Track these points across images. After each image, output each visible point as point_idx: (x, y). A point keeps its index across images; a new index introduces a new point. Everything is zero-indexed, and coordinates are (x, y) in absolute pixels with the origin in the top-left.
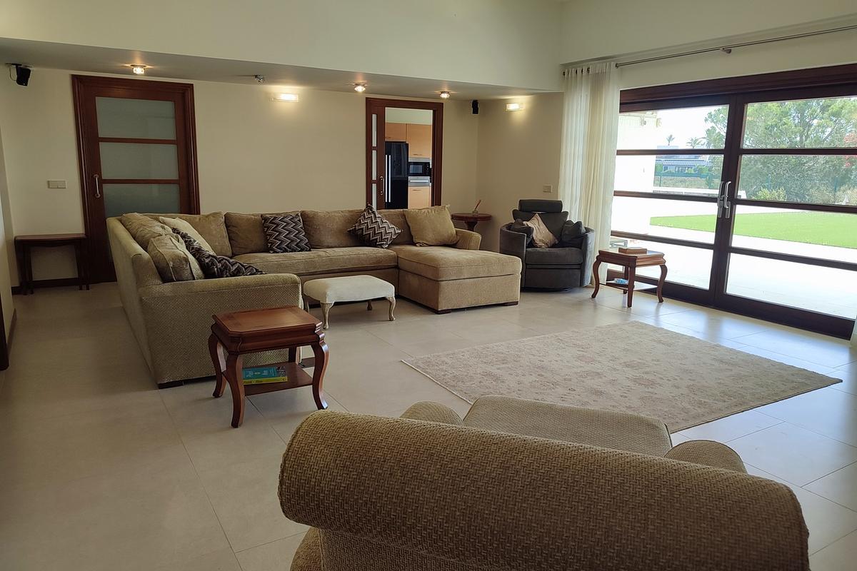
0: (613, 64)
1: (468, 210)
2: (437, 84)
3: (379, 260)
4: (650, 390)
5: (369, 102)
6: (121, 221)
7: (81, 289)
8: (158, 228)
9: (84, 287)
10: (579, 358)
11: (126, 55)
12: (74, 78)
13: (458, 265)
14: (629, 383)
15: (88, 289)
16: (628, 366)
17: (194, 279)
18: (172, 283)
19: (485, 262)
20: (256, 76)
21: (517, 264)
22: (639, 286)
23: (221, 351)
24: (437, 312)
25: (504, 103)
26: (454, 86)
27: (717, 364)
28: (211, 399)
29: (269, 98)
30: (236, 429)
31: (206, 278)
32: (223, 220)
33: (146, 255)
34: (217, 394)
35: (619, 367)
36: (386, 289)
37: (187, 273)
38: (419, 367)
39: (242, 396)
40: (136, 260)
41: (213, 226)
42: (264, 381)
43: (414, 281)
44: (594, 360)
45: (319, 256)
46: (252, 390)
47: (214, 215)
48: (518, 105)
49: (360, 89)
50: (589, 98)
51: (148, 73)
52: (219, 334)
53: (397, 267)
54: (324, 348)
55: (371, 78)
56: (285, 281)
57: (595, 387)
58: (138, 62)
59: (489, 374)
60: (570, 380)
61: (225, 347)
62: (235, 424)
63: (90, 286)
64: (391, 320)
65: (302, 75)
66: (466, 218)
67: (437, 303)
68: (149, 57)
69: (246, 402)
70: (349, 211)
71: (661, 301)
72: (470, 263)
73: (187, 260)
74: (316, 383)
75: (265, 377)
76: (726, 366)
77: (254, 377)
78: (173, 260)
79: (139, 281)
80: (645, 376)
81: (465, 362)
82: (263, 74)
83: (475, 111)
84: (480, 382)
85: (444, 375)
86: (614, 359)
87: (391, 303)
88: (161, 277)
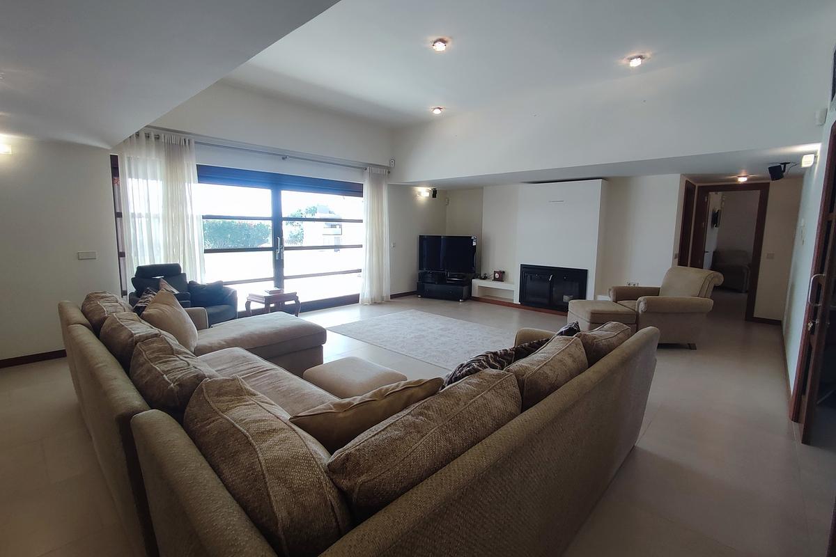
0: (193, 141)
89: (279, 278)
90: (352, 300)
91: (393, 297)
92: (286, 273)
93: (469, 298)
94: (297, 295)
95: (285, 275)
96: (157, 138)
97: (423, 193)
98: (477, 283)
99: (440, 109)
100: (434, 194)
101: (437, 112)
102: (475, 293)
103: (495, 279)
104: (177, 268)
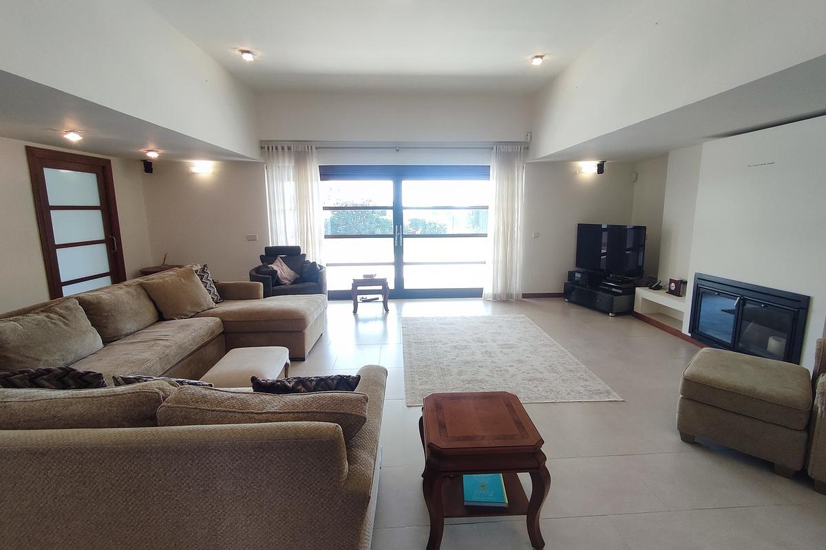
0: (314, 147)
5: (31, 152)
24: (303, 360)
25: (184, 166)
49: (72, 138)
53: (222, 333)
67: (304, 351)
83: (149, 170)
89: (399, 263)
90: (476, 293)
91: (525, 296)
92: (405, 259)
93: (628, 312)
94: (387, 281)
95: (404, 261)
96: (289, 148)
97: (587, 169)
98: (642, 293)
99: (541, 57)
100: (601, 169)
101: (537, 62)
102: (638, 308)
103: (671, 292)
104: (297, 249)
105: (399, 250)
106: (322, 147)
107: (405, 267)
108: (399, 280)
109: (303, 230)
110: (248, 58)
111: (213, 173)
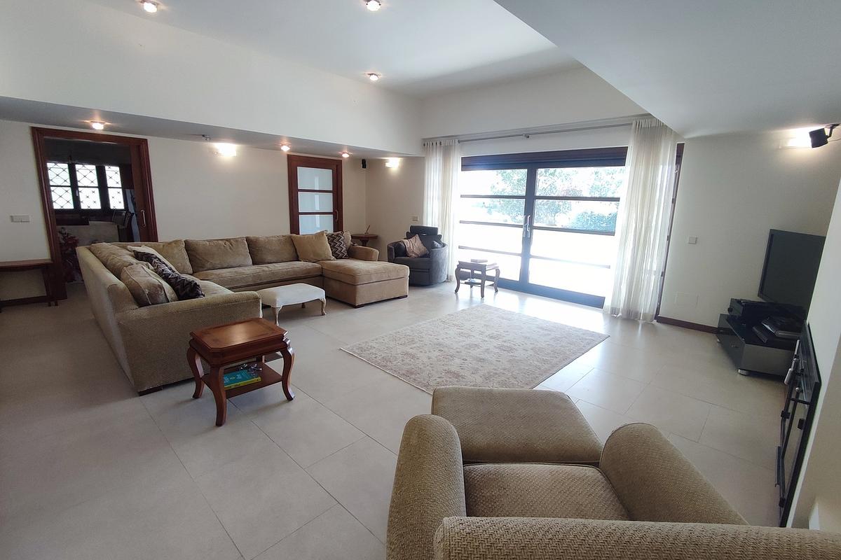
0: (457, 140)
1: (362, 231)
2: (340, 147)
3: (309, 271)
4: (512, 354)
5: (290, 158)
6: (90, 249)
7: (50, 305)
8: (127, 256)
9: (53, 303)
10: (460, 334)
11: (88, 113)
12: (34, 130)
13: (368, 273)
14: (497, 350)
15: (56, 305)
16: (491, 337)
17: (169, 302)
18: (148, 307)
19: (387, 270)
20: (203, 136)
21: (406, 270)
22: (487, 283)
23: (198, 362)
24: (356, 307)
25: (382, 162)
26: (351, 149)
27: (540, 330)
28: (191, 400)
29: (212, 152)
30: (221, 427)
31: (180, 300)
32: (184, 246)
33: (121, 285)
34: (197, 395)
35: (486, 339)
36: (319, 294)
37: (162, 298)
38: (355, 352)
39: (224, 399)
40: (112, 290)
41: (176, 251)
42: (242, 383)
43: (336, 286)
44: (470, 336)
45: (264, 271)
46: (232, 393)
47: (176, 242)
48: (394, 164)
49: (286, 149)
50: (442, 161)
51: (106, 128)
52: (197, 347)
53: (321, 276)
54: (290, 350)
55: (292, 141)
56: (248, 298)
57: (478, 356)
58: (97, 119)
59: (407, 354)
60: (461, 352)
61: (202, 357)
62: (220, 423)
63: (59, 302)
64: (323, 314)
65: (239, 136)
66: (362, 237)
67: (355, 300)
68: (107, 115)
69: (229, 404)
70: (283, 236)
71: (497, 291)
72: (377, 272)
73: (161, 287)
74: (284, 379)
75: (240, 380)
76: (546, 332)
77: (231, 382)
78: (148, 288)
79: (117, 307)
80: (505, 344)
81: (387, 346)
82: (208, 133)
83: (364, 166)
84: (403, 361)
85: (376, 358)
86: (482, 333)
87: (323, 303)
88: (138, 303)
89: (526, 255)
95: (532, 253)
96: (440, 144)
100: (817, 139)
104: (435, 230)
105: (527, 240)
106: (463, 141)
107: (531, 260)
108: (524, 273)
109: (444, 214)
110: (374, 78)
111: (399, 167)
